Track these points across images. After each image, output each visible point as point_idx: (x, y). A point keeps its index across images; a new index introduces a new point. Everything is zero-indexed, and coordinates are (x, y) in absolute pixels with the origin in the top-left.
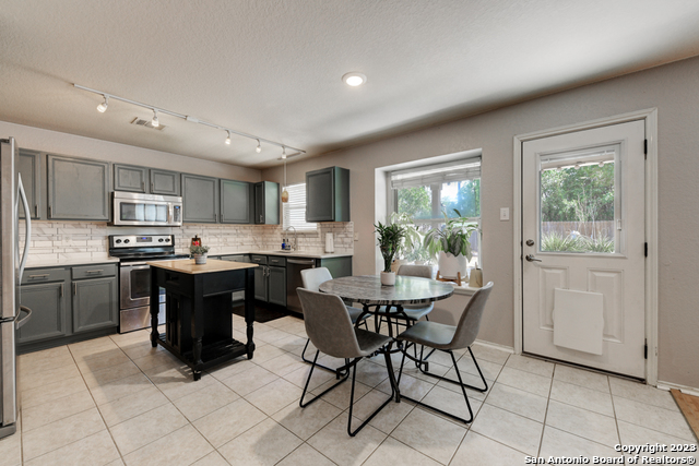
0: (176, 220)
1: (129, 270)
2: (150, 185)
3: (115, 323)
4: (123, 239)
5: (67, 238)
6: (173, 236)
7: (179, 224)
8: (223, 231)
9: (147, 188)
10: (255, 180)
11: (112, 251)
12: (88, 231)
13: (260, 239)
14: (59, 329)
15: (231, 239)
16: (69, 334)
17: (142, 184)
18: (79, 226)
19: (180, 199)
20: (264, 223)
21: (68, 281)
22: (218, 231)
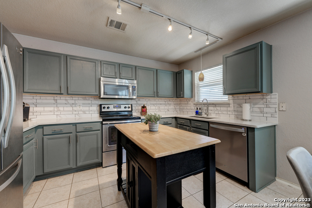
0: (133, 95)
1: (108, 126)
2: (120, 74)
3: (100, 160)
4: (106, 106)
5: (80, 106)
6: (132, 105)
7: (134, 97)
8: (158, 102)
9: (118, 75)
10: (176, 70)
11: (102, 114)
12: (90, 102)
13: (178, 107)
14: (69, 164)
15: (162, 107)
16: (75, 167)
17: (116, 73)
18: (85, 99)
19: (135, 82)
20: (183, 97)
21: (74, 133)
22: (155, 102)
